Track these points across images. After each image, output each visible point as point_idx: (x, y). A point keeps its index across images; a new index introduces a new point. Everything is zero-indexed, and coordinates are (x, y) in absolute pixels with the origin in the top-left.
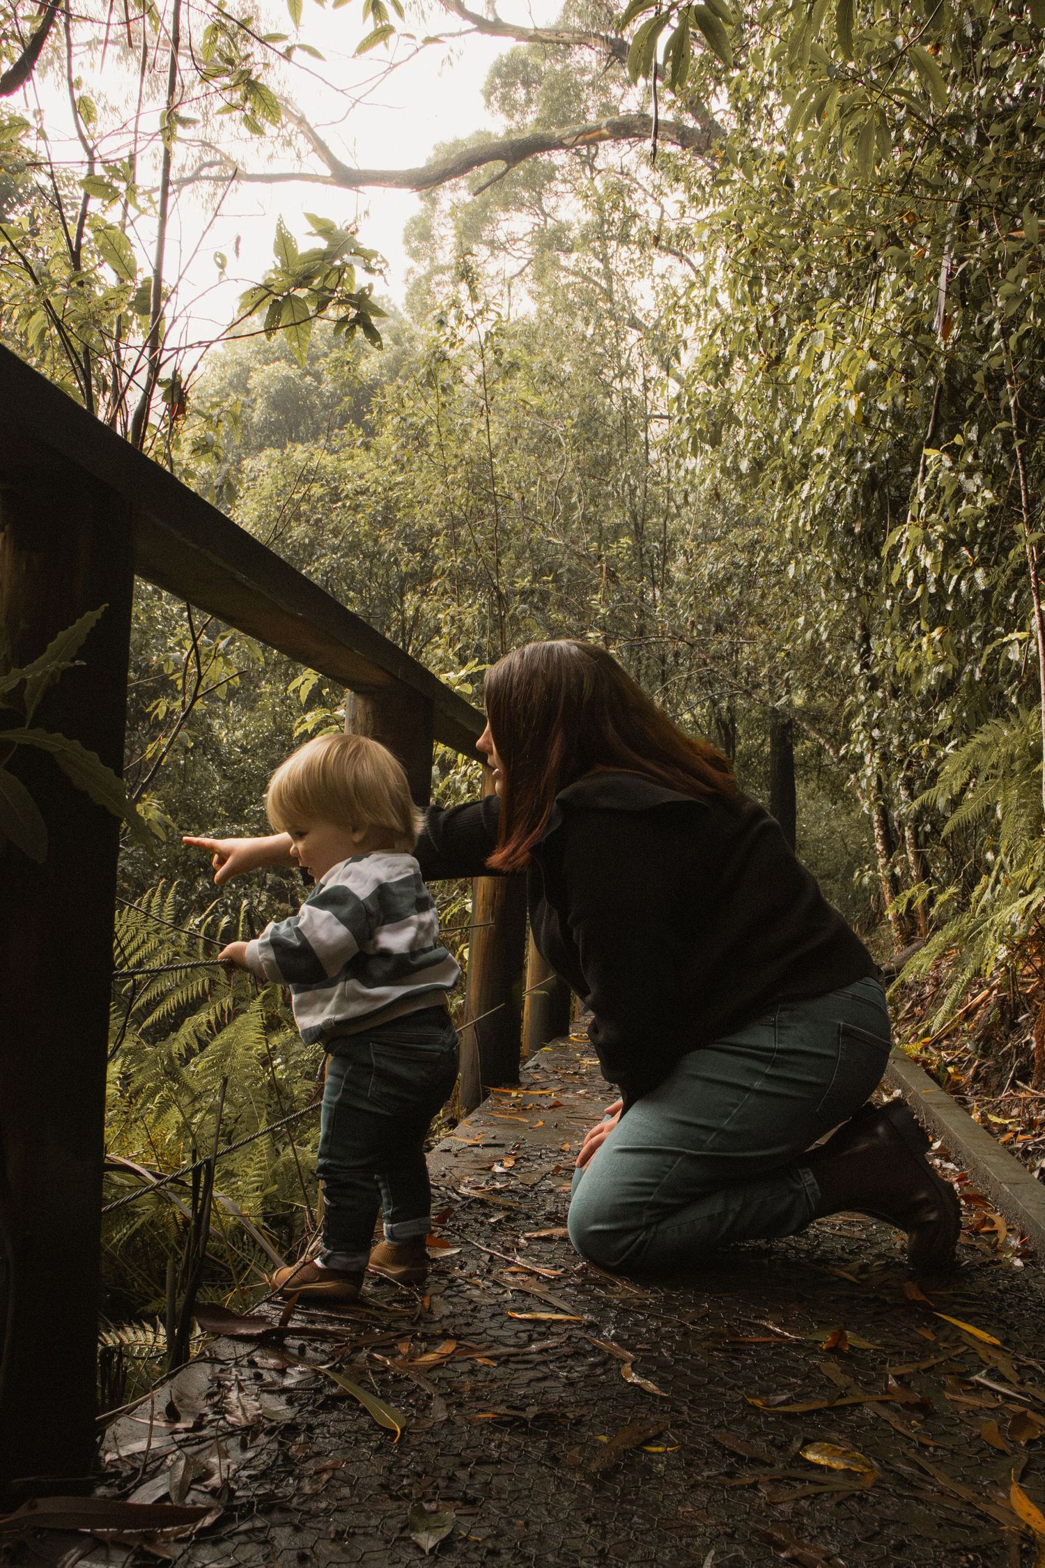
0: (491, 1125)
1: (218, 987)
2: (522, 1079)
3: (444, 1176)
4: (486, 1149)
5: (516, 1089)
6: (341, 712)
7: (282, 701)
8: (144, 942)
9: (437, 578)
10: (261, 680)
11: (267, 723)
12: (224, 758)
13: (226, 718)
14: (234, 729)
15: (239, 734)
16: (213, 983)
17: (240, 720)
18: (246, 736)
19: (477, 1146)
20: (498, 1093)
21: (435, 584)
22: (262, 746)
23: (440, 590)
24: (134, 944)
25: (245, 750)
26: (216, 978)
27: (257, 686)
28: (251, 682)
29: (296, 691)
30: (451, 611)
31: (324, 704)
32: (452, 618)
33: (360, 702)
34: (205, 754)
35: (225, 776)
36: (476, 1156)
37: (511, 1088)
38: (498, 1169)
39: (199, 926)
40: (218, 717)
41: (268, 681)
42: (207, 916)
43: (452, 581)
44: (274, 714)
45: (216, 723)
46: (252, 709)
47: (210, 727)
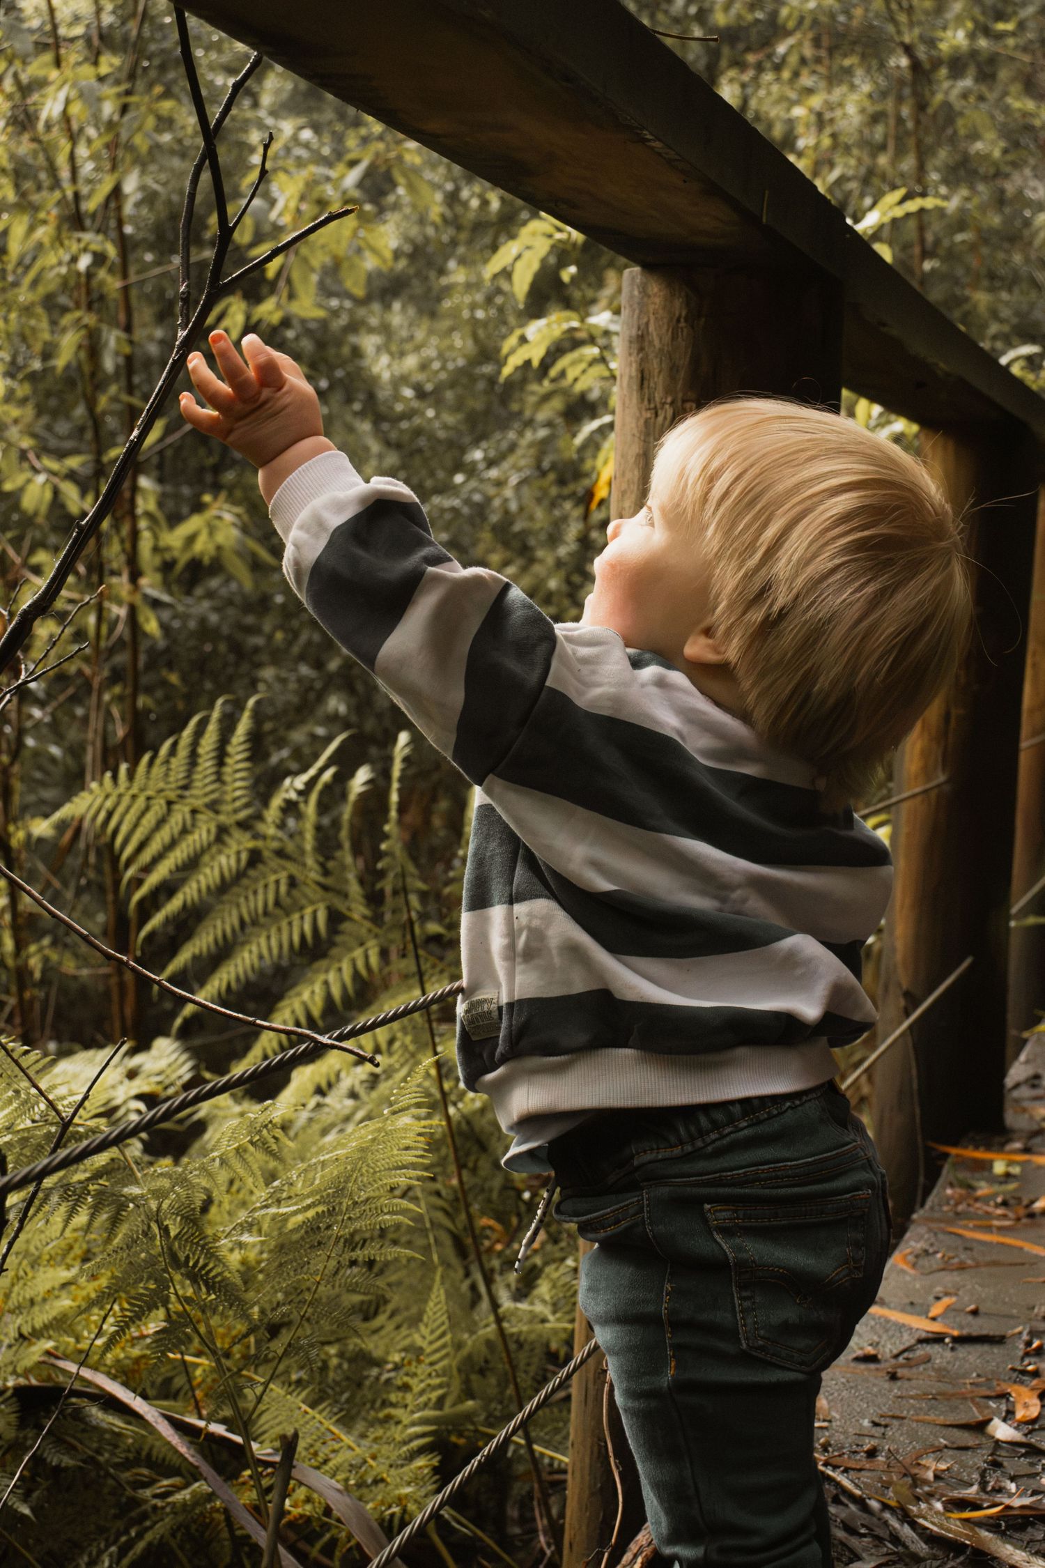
0: (962, 1268)
1: (346, 926)
2: (1011, 1118)
3: (872, 1453)
4: (962, 1351)
5: (1000, 1148)
6: (601, 318)
7: (489, 300)
8: (185, 831)
9: (788, 34)
10: (446, 259)
11: (460, 342)
12: (383, 409)
13: (385, 329)
14: (402, 354)
15: (411, 362)
16: (336, 918)
17: (412, 337)
18: (424, 366)
19: (938, 1339)
20: (963, 1163)
21: (781, 49)
22: (452, 384)
23: (793, 60)
24: (164, 835)
25: (421, 394)
26: (340, 905)
27: (442, 271)
28: (430, 264)
29: (507, 274)
30: (816, 101)
31: (567, 304)
32: (819, 115)
33: (655, 288)
34: (349, 400)
35: (388, 444)
36: (942, 1374)
37: (989, 1147)
38: (1002, 1431)
39: (304, 793)
40: (371, 330)
41: (462, 261)
42: (322, 770)
43: (817, 43)
44: (474, 321)
45: (369, 343)
46: (433, 315)
47: (357, 352)
